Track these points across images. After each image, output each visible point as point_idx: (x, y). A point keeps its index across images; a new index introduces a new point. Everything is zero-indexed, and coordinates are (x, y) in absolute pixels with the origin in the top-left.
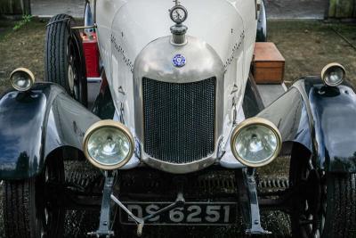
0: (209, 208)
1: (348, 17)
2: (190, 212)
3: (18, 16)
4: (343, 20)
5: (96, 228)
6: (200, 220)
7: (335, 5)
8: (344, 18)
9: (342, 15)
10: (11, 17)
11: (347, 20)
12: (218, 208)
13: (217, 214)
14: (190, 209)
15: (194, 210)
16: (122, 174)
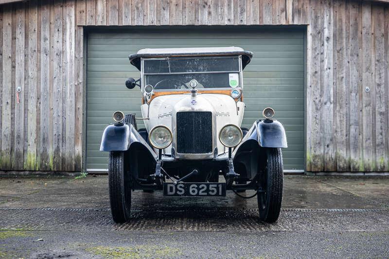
0: (211, 186)
1: (321, 172)
2: (201, 189)
3: (77, 173)
4: (318, 174)
5: (154, 172)
6: (206, 194)
7: (311, 163)
8: (318, 172)
9: (316, 170)
10: (73, 174)
11: (321, 174)
12: (216, 186)
13: (215, 190)
14: (200, 187)
15: (203, 188)
16: (165, 164)
